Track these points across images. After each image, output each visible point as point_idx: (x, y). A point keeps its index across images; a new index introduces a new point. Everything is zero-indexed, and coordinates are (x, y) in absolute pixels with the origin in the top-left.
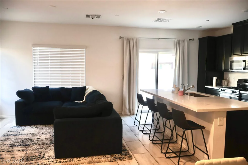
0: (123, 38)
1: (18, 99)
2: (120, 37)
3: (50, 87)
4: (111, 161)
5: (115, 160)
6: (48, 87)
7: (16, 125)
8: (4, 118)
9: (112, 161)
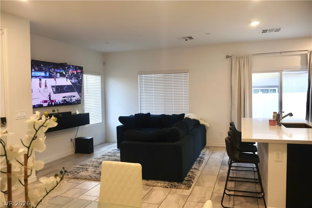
0: (231, 56)
1: (120, 124)
2: (227, 56)
3: (151, 114)
4: (166, 187)
5: (171, 187)
6: (149, 113)
7: (118, 148)
8: (111, 142)
9: (168, 188)
